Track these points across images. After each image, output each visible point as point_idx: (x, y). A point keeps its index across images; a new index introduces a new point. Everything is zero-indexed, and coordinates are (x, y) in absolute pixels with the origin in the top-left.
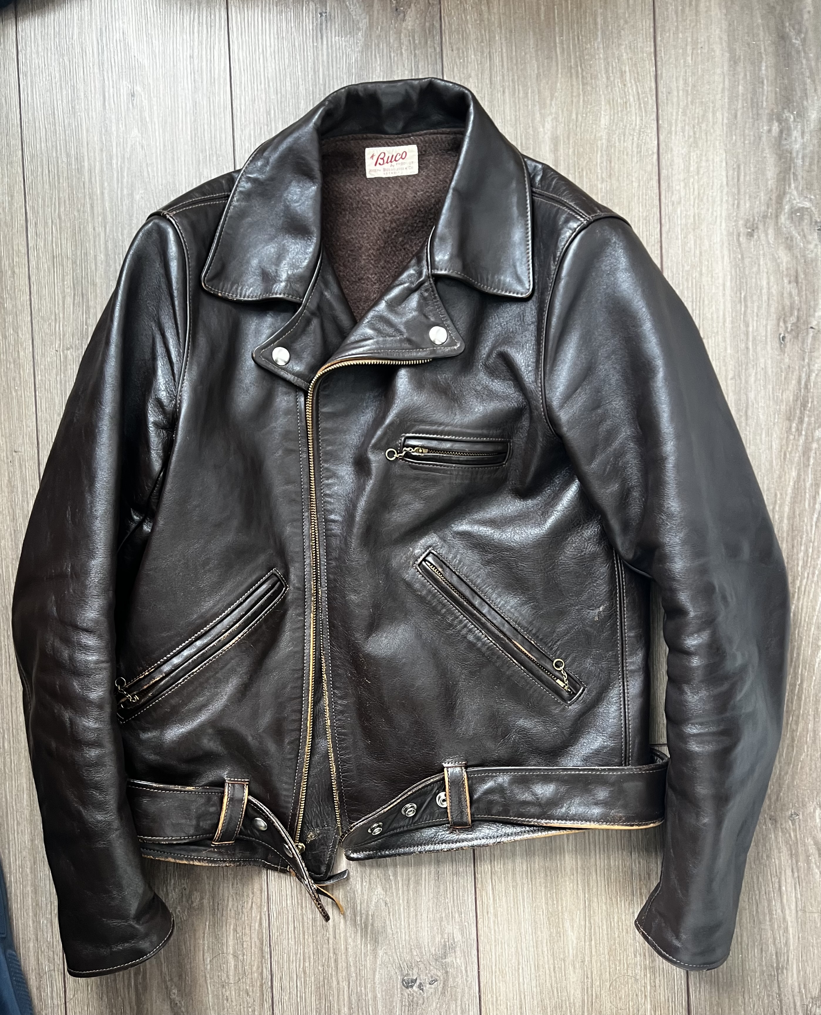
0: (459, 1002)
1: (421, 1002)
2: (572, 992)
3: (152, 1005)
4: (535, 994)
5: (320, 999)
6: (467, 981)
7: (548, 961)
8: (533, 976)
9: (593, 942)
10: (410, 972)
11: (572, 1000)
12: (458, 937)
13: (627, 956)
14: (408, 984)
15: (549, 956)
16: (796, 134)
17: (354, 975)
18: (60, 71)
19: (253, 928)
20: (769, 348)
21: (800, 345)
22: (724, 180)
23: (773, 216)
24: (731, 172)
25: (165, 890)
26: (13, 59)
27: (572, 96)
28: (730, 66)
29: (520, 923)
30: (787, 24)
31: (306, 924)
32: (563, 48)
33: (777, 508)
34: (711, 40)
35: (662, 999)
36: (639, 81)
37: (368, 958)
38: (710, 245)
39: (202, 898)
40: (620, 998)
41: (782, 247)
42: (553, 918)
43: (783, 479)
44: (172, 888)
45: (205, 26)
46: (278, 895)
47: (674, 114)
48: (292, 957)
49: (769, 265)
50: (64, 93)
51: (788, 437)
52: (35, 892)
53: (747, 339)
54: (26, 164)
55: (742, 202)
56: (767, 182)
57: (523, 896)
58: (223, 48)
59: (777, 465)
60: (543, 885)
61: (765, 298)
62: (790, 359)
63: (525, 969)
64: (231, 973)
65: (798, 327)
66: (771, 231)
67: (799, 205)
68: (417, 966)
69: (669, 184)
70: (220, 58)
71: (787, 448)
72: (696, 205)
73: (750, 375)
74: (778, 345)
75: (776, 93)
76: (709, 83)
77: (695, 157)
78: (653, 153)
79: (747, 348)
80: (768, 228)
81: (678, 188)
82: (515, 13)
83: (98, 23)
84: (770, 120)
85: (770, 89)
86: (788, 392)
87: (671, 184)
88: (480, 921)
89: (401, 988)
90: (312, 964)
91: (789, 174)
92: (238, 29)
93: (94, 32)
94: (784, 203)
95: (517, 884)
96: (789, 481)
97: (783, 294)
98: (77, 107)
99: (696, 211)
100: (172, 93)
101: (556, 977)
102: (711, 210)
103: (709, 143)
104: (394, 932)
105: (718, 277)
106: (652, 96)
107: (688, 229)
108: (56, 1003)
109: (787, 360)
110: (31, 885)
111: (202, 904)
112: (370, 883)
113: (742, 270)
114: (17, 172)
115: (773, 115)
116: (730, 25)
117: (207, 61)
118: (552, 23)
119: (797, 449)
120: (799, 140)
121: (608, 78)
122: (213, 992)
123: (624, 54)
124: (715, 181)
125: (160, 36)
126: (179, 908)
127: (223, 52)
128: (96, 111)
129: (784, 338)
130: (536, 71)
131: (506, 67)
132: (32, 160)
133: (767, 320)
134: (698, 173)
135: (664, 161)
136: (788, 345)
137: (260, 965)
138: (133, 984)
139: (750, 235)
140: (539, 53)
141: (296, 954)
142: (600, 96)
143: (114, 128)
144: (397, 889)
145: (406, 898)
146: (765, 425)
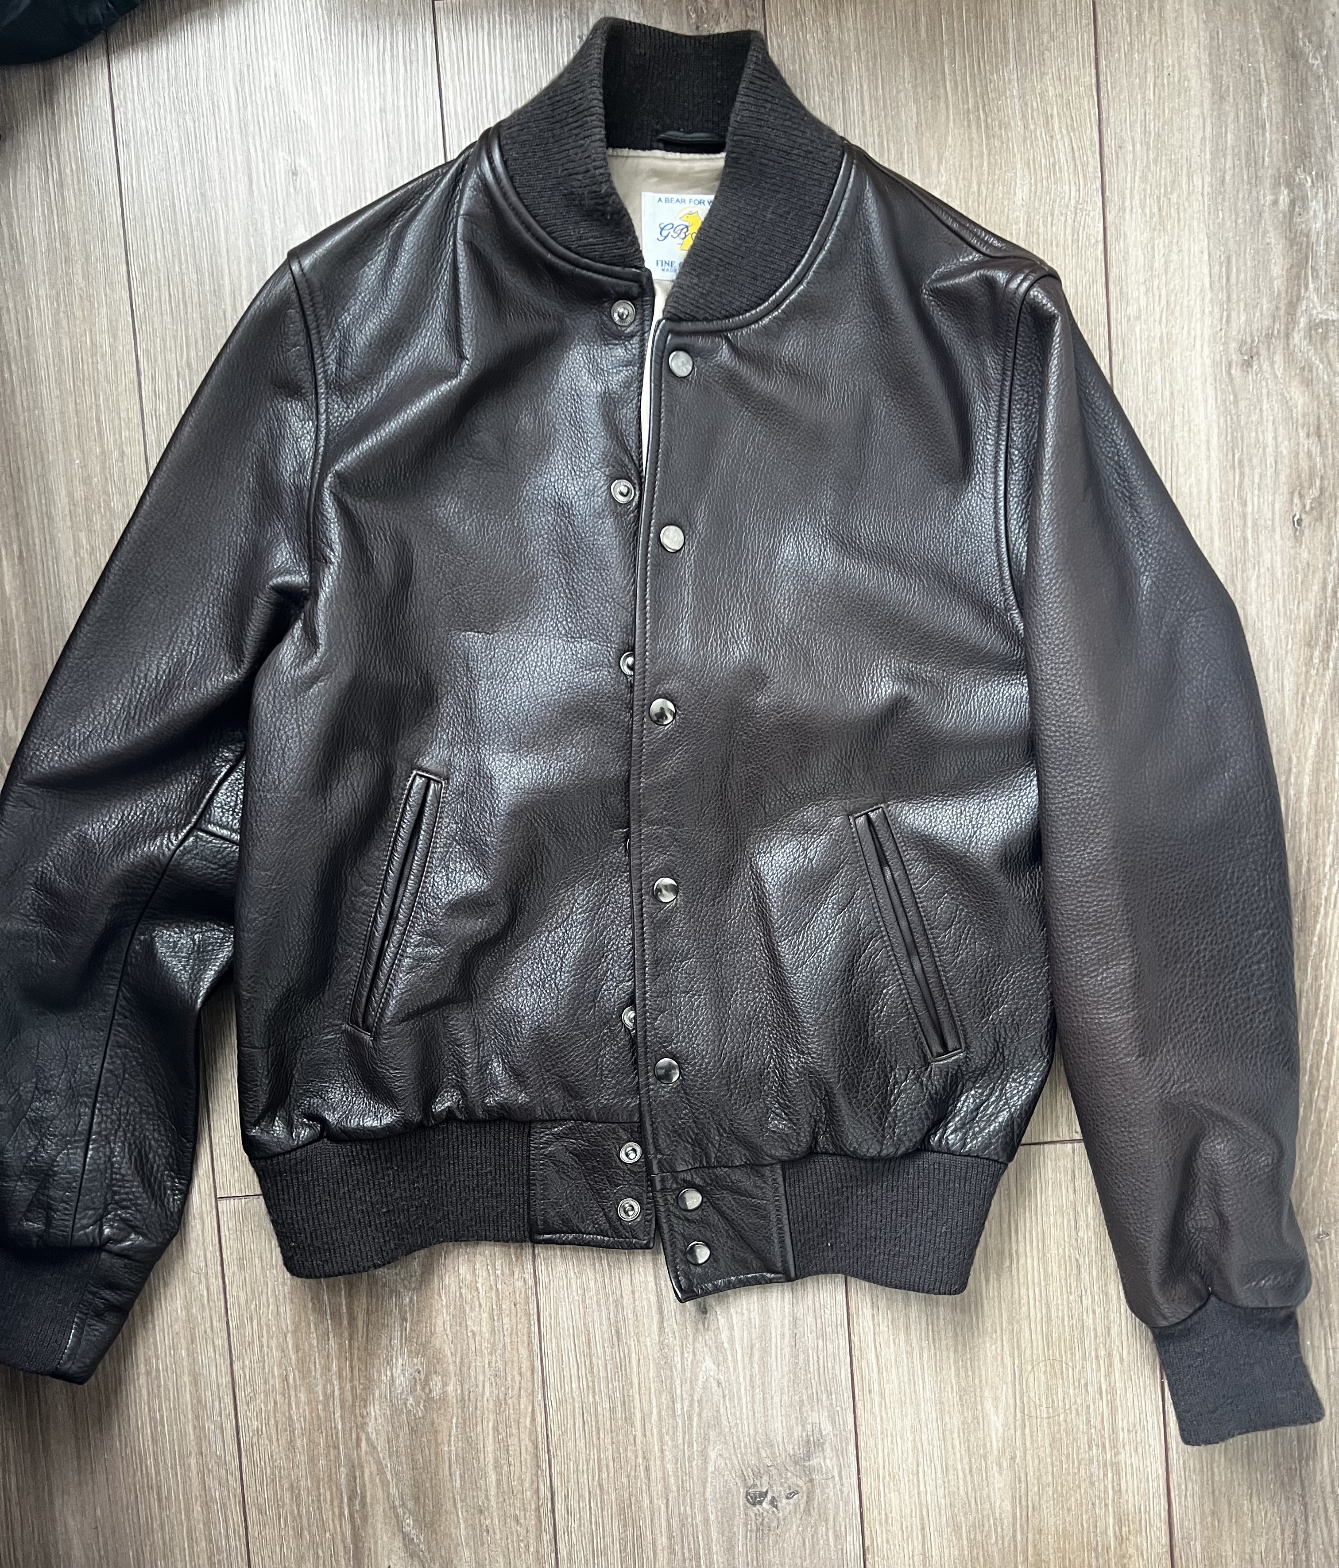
0: (831, 1523)
1: (775, 1524)
2: (998, 1503)
3: (376, 1543)
4: (943, 1507)
5: (625, 1526)
6: (842, 1492)
7: (961, 1459)
8: (940, 1482)
9: (1027, 1430)
10: (758, 1483)
11: (998, 1516)
12: (827, 1428)
13: (1079, 1448)
14: (755, 1499)
15: (963, 1452)
16: (1315, 206)
17: (674, 1488)
18: (180, 138)
19: (522, 1425)
20: (1277, 537)
21: (1325, 530)
22: (1207, 280)
23: (1282, 334)
24: (1217, 268)
25: (389, 1373)
26: (107, 122)
27: (971, 157)
28: (1213, 103)
29: (918, 1405)
30: (1301, 35)
31: (600, 1417)
32: (956, 82)
33: (1292, 780)
34: (1184, 64)
35: (1131, 1509)
36: (1074, 130)
37: (695, 1463)
38: (1186, 383)
39: (445, 1384)
40: (1069, 1510)
41: (1295, 383)
42: (967, 1397)
43: (1301, 736)
44: (399, 1371)
45: (401, 61)
46: (557, 1376)
47: (1129, 179)
48: (582, 1466)
49: (1276, 410)
50: (188, 172)
51: (1307, 672)
52: (195, 1383)
53: (1245, 525)
54: (134, 285)
55: (1234, 314)
56: (1271, 282)
57: (922, 1365)
58: (431, 96)
59: (1292, 713)
60: (952, 1349)
61: (1270, 460)
62: (1309, 551)
63: (928, 1471)
64: (493, 1491)
65: (1320, 504)
66: (1278, 358)
67: (1320, 316)
68: (768, 1472)
69: (1121, 289)
70: (426, 112)
71: (1307, 688)
72: (1164, 320)
73: (1248, 580)
74: (1291, 532)
75: (1284, 143)
76: (1181, 129)
77: (1161, 246)
78: (1097, 242)
79: (1245, 539)
80: (1274, 353)
81: (1136, 294)
82: (881, 28)
83: (236, 62)
84: (1276, 186)
85: (1274, 137)
86: (1306, 603)
87: (1125, 289)
88: (859, 1405)
89: (745, 1505)
90: (611, 1475)
91: (1306, 268)
92: (452, 65)
93: (231, 76)
94: (1298, 315)
95: (913, 1349)
96: (1310, 739)
97: (1298, 454)
98: (209, 194)
99: (1164, 331)
100: (355, 168)
101: (973, 1482)
102: (1186, 328)
103: (1182, 222)
104: (732, 1424)
105: (1199, 431)
106: (1093, 153)
107: (1151, 357)
108: (233, 1544)
109: (1305, 555)
110: (189, 1374)
111: (445, 1393)
112: (694, 1355)
113: (1235, 418)
114: (121, 298)
115: (1279, 177)
116: (1212, 38)
117: (407, 116)
118: (938, 43)
119: (1321, 690)
120: (1321, 215)
121: (1026, 127)
122: (466, 1521)
123: (1050, 89)
124: (1193, 282)
125: (334, 79)
126: (411, 1401)
127: (431, 101)
128: (238, 199)
129: (1300, 522)
130: (915, 120)
131: (868, 113)
132: (143, 280)
133: (1274, 494)
134: (1166, 273)
135: (1113, 254)
136: (1306, 531)
137: (534, 1478)
138: (346, 1512)
139: (1248, 364)
140: (920, 90)
141: (588, 1461)
142: (1014, 156)
143: (267, 225)
144: (735, 1361)
145: (748, 1374)
146: (1273, 655)
